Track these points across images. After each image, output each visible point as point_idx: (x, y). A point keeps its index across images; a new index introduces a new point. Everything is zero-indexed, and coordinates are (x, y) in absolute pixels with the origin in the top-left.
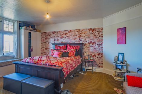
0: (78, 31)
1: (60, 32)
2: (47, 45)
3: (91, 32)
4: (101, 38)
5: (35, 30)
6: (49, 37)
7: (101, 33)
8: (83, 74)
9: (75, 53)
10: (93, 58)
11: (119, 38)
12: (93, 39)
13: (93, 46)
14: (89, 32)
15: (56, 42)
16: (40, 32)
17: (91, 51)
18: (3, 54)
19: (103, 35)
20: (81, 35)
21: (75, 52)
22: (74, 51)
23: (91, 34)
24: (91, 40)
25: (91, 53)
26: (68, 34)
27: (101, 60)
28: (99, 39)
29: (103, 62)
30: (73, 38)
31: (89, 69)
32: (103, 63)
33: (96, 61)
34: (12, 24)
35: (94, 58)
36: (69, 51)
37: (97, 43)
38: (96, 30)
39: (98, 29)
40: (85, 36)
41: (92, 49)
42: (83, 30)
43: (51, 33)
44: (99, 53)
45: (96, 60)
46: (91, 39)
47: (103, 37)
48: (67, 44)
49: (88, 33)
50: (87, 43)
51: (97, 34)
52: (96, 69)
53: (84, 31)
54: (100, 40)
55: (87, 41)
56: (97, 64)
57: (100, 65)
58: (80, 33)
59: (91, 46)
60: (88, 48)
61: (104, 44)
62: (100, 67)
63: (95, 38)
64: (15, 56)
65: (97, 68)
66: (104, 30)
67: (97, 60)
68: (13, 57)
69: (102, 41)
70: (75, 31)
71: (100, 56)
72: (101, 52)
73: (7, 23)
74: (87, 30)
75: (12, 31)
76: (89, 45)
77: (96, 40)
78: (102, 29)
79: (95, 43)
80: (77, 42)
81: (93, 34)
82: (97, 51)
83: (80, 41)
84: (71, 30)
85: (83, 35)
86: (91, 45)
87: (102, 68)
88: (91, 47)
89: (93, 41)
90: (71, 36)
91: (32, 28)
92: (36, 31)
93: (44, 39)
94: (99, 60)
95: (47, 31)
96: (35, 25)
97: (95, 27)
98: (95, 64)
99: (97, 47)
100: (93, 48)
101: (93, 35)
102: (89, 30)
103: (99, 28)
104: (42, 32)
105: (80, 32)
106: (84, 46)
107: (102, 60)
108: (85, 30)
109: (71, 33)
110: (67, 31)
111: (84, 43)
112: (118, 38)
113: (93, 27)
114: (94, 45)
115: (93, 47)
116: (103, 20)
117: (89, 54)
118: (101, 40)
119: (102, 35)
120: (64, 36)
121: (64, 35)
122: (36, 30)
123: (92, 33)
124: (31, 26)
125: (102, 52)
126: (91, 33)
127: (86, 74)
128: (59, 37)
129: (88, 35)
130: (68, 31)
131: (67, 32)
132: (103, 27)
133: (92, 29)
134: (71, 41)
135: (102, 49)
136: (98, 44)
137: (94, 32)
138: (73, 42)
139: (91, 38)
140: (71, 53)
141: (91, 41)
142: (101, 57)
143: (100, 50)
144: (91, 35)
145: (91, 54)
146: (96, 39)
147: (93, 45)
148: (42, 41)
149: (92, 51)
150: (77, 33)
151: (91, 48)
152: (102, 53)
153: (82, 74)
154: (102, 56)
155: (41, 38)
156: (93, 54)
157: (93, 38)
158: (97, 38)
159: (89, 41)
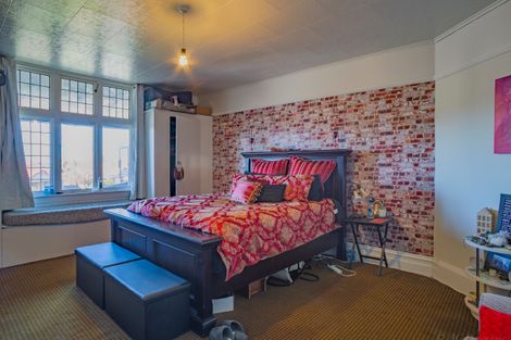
0: (332, 102)
1: (270, 110)
2: (231, 159)
3: (382, 103)
4: (423, 128)
5: (192, 110)
6: (236, 130)
7: (424, 106)
8: (339, 271)
9: (307, 189)
10: (389, 210)
11: (502, 126)
12: (389, 133)
13: (388, 160)
14: (373, 105)
15: (258, 148)
16: (210, 115)
17: (382, 182)
18: (101, 186)
19: (437, 115)
20: (341, 120)
21: (307, 184)
22: (303, 182)
23: (382, 112)
24: (383, 138)
25: (383, 191)
26: (297, 119)
27: (423, 222)
28: (416, 133)
29: (435, 233)
30: (313, 131)
31: (371, 255)
32: (432, 238)
33: (404, 226)
34: (126, 94)
35: (396, 211)
36: (287, 182)
37: (409, 148)
38: (405, 95)
39: (411, 90)
40: (357, 123)
41: (385, 176)
42: (350, 99)
43: (243, 117)
44: (416, 190)
45: (401, 220)
46: (382, 134)
47: (433, 120)
48: (292, 152)
49: (369, 110)
50: (367, 148)
51: (407, 110)
52: (401, 260)
53: (354, 102)
54: (420, 136)
55: (364, 144)
56: (406, 239)
57: (422, 243)
58: (341, 112)
59: (382, 161)
60: (372, 169)
61: (438, 153)
62: (418, 251)
63: (401, 128)
64: (132, 193)
65: (407, 255)
66: (438, 94)
67: (406, 222)
68: (127, 194)
69: (431, 138)
70: (319, 104)
71: (422, 205)
72: (423, 186)
73: (113, 95)
74: (367, 96)
75: (126, 116)
76: (373, 157)
77: (402, 137)
78: (430, 87)
79: (399, 151)
80: (329, 148)
81: (389, 111)
82: (407, 183)
83: (340, 144)
84: (306, 102)
85: (351, 117)
86: (382, 158)
87: (430, 259)
88: (383, 165)
89: (389, 142)
90: (306, 124)
91: (179, 102)
92: (195, 113)
93: (222, 138)
94: (415, 222)
95: (231, 111)
96: (190, 94)
97: (399, 83)
98: (400, 238)
99: (407, 166)
100: (390, 170)
101: (390, 116)
102: (372, 95)
103: (415, 86)
104: (216, 114)
105: (341, 108)
106: (356, 161)
107: (429, 224)
108: (360, 97)
109: (306, 113)
110: (293, 104)
111: (353, 148)
112: (499, 123)
113: (388, 84)
114: (396, 157)
115: (389, 165)
116: (437, 45)
117: (375, 194)
118: (427, 135)
119: (431, 116)
120: (284, 124)
121: (282, 123)
122: (195, 107)
123: (388, 106)
124: (175, 98)
125: (429, 189)
126: (382, 109)
127: (354, 273)
128: (266, 129)
129: (371, 117)
130: (295, 107)
131: (294, 110)
132: (435, 78)
133: (387, 91)
134: (307, 143)
135: (431, 174)
136: (410, 155)
137: (396, 102)
138: (315, 145)
139: (382, 129)
140: (295, 190)
141: (382, 143)
142: (427, 208)
143: (419, 179)
144: (381, 116)
145: (382, 196)
146: (402, 132)
147: (389, 156)
148: (217, 143)
149: (388, 181)
150: (328, 112)
151: (383, 171)
152: (427, 193)
153: (336, 273)
154: (429, 204)
155: (212, 135)
156: (389, 197)
157: (390, 129)
158: (407, 127)
159: (376, 143)
